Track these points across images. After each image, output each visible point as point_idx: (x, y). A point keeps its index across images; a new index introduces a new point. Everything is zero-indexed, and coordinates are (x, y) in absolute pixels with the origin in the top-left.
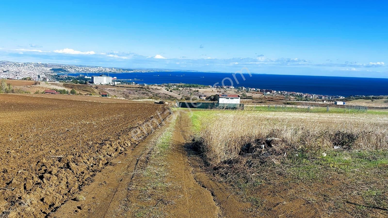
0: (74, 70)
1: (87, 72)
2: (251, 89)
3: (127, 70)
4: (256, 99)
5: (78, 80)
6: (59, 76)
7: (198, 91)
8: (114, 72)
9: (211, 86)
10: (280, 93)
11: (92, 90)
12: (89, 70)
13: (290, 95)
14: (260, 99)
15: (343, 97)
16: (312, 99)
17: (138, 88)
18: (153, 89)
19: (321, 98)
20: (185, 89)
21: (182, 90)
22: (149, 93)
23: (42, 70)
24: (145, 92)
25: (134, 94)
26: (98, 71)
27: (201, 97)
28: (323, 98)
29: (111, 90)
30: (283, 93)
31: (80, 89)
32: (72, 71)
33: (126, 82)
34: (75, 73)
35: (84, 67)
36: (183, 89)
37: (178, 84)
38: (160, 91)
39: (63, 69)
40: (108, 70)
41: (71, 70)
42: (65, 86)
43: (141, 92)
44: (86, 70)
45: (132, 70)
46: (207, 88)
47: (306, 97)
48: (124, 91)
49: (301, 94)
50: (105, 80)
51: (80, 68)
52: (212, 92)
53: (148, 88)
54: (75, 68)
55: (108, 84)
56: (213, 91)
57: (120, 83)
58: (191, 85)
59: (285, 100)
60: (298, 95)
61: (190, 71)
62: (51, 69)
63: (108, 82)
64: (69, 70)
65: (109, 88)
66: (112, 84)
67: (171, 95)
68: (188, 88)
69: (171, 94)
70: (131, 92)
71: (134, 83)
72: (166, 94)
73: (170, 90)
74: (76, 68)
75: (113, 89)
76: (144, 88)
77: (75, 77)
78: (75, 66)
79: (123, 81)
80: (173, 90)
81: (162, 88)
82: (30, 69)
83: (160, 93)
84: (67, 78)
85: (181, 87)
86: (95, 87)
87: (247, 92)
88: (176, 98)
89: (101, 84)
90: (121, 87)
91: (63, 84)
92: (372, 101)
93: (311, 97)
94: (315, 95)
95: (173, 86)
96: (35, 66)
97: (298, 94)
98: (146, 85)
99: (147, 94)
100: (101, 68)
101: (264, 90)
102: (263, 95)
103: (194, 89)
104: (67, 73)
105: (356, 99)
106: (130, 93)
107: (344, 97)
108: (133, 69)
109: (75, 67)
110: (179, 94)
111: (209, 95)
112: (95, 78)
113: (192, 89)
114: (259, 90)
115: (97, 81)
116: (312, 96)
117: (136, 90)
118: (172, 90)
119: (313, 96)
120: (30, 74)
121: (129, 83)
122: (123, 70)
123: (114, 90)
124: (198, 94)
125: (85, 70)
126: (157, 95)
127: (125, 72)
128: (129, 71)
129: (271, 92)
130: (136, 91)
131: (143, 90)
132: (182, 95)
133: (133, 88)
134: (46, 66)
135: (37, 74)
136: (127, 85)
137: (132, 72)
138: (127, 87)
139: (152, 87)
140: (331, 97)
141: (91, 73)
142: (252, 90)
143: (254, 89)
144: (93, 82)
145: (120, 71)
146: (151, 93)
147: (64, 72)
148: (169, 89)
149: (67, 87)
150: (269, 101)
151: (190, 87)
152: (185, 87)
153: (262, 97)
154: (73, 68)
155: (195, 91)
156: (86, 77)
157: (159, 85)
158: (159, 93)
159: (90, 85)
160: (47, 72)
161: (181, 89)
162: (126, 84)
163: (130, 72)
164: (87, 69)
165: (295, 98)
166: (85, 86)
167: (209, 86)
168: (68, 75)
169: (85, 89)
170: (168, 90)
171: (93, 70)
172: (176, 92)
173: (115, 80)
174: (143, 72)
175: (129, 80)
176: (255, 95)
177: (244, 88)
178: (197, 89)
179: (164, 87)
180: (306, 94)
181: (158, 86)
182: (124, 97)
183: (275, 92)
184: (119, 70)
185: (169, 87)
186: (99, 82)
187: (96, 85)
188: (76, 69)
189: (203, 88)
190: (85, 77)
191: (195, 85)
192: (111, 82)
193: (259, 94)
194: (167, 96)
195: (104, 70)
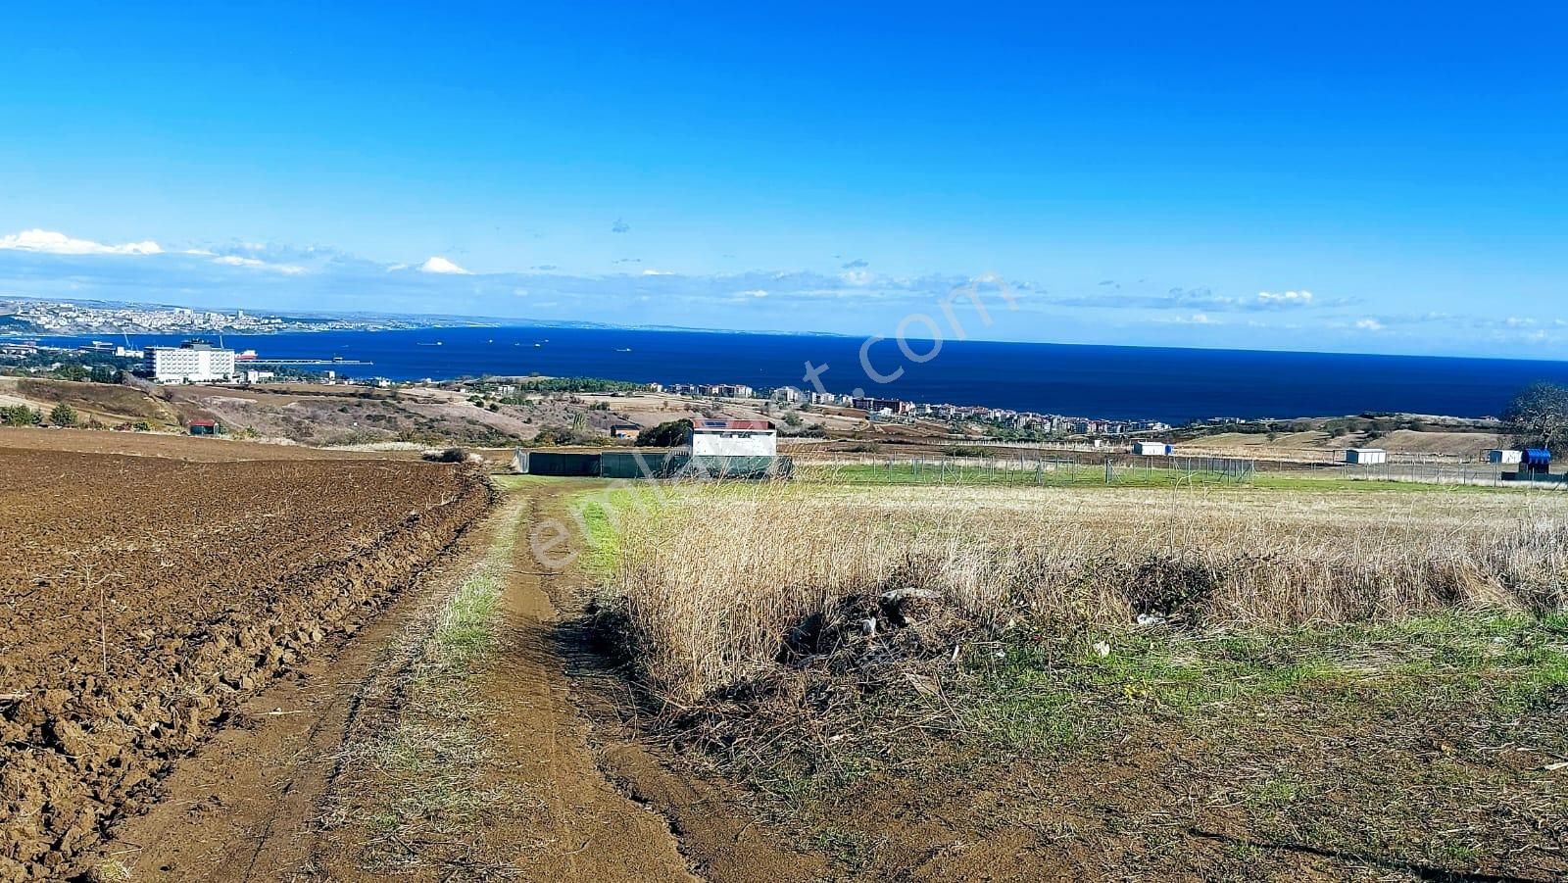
0: (66, 323)
1: (123, 328)
2: (818, 397)
3: (303, 321)
4: (841, 436)
5: (84, 363)
7: (604, 406)
8: (242, 327)
9: (660, 387)
10: (929, 411)
11: (150, 407)
12: (135, 321)
13: (969, 418)
14: (853, 437)
15: (1163, 426)
16: (1050, 433)
17: (352, 395)
18: (416, 401)
19: (1082, 429)
20: (551, 398)
21: (540, 403)
22: (400, 418)
24: (381, 411)
25: (334, 421)
26: (173, 325)
27: (617, 432)
28: (1091, 428)
29: (234, 407)
30: (942, 412)
31: (93, 405)
32: (59, 326)
33: (299, 371)
34: (73, 334)
36: (542, 397)
37: (524, 379)
38: (445, 410)
39: (16, 318)
40: (218, 323)
41: (54, 322)
42: (26, 389)
43: (364, 412)
44: (120, 324)
45: (325, 321)
46: (641, 393)
47: (1028, 426)
48: (289, 410)
49: (1008, 416)
50: (205, 365)
52: (662, 409)
53: (394, 397)
54: (71, 313)
55: (218, 381)
56: (666, 404)
57: (271, 374)
58: (580, 381)
59: (949, 439)
60: (996, 418)
61: (571, 323)
63: (218, 371)
64: (43, 320)
65: (224, 399)
66: (234, 382)
67: (496, 425)
68: (567, 395)
69: (493, 418)
70: (319, 412)
71: (332, 374)
72: (470, 422)
73: (491, 402)
74: (75, 315)
75: (243, 401)
76: (379, 397)
77: (70, 352)
78: (71, 305)
79: (283, 369)
80: (500, 401)
81: (456, 397)
83: (448, 414)
84: (34, 358)
85: (537, 389)
86: (161, 394)
87: (804, 408)
88: (514, 437)
89: (185, 380)
90: (276, 392)
91: (16, 384)
92: (1271, 438)
93: (1047, 427)
94: (1059, 416)
95: (500, 388)
97: (998, 415)
98: (384, 383)
99: (389, 420)
100: (188, 312)
101: (870, 401)
102: (867, 418)
103: (588, 399)
104: (36, 334)
105: (1213, 432)
106: (313, 418)
107: (1166, 426)
108: (329, 318)
109: (70, 310)
110: (529, 421)
111: (653, 421)
112: (160, 356)
113: (582, 398)
114: (850, 399)
115: (170, 367)
116: (1049, 424)
117: (344, 405)
118: (496, 404)
119: (1055, 421)
121: (313, 374)
122: (285, 320)
123: (245, 407)
124: (605, 418)
125: (115, 324)
126: (435, 424)
127: (295, 328)
128: (312, 326)
129: (895, 410)
130: (342, 410)
131: (374, 405)
132: (540, 423)
133: (330, 395)
136: (304, 385)
137: (324, 328)
138: (302, 393)
139: (413, 391)
140: (1120, 427)
142: (822, 399)
143: (832, 398)
144: (153, 374)
145: (270, 323)
146: (410, 417)
147: (22, 330)
148: (484, 398)
149: (35, 395)
150: (890, 442)
151: (574, 389)
152: (552, 389)
153: (862, 428)
154: (64, 314)
155: (593, 408)
156: (121, 352)
157: (443, 385)
158: (442, 416)
159: (140, 387)
161: (535, 398)
162: (300, 379)
163: (315, 328)
164: (124, 318)
165: (986, 429)
166: (120, 388)
167: (653, 386)
168: (38, 344)
169: (117, 405)
170: (479, 405)
171: (148, 323)
172: (515, 413)
173: (251, 363)
174: (371, 328)
175: (310, 362)
176: (833, 422)
177: (790, 393)
178: (601, 399)
179: (463, 391)
180: (1028, 416)
181: (438, 386)
182: (288, 437)
183: (913, 406)
184: (267, 321)
185: (484, 392)
186: (176, 370)
187: (165, 383)
188: (78, 320)
189: (629, 395)
190: (116, 351)
191: (593, 382)
192: (232, 370)
193: (849, 418)
194: (477, 427)
195: (199, 321)
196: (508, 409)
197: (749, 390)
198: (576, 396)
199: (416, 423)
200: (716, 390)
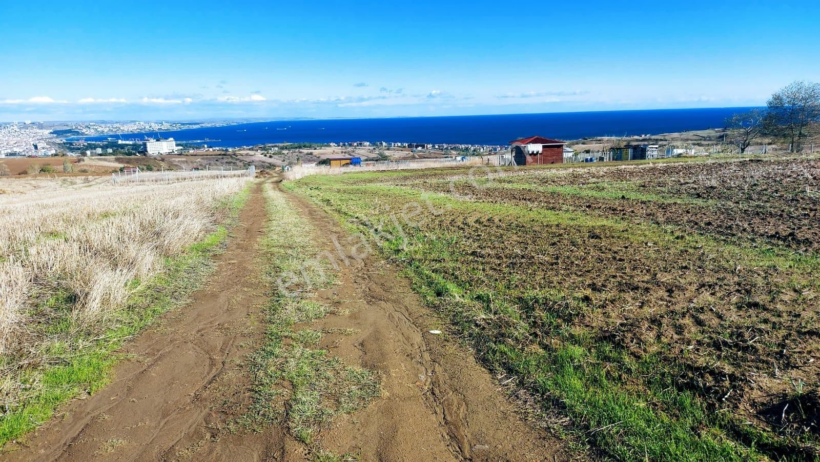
0: (93, 131)
1: (118, 132)
2: (394, 144)
3: (190, 124)
6: (71, 144)
7: (311, 154)
8: (165, 128)
10: (437, 147)
12: (121, 128)
17: (220, 155)
18: (243, 156)
20: (291, 151)
21: (287, 154)
22: (238, 162)
23: (35, 135)
24: (230, 160)
26: (137, 129)
29: (183, 162)
30: (442, 147)
32: (91, 133)
33: (193, 145)
34: (97, 135)
35: (109, 123)
36: (288, 151)
37: (281, 145)
38: (253, 158)
39: (72, 130)
40: (156, 127)
41: (89, 131)
43: (225, 160)
45: (198, 124)
46: (326, 148)
47: (475, 150)
49: (467, 147)
50: (164, 146)
51: (103, 125)
52: (333, 154)
53: (234, 155)
54: (94, 127)
55: (170, 152)
56: (334, 151)
57: (182, 148)
58: (302, 144)
60: (462, 148)
62: (51, 131)
63: (169, 148)
64: (84, 131)
65: (176, 159)
66: (177, 152)
68: (297, 150)
69: (270, 160)
70: (209, 162)
71: (206, 146)
72: (263, 162)
73: (269, 154)
74: (96, 127)
76: (229, 155)
77: (100, 143)
78: (93, 123)
79: (186, 145)
80: (273, 154)
81: (256, 153)
82: (13, 134)
84: (87, 147)
85: (286, 148)
87: (389, 150)
89: (159, 153)
90: (192, 155)
94: (487, 146)
95: (272, 149)
96: (20, 128)
97: (463, 146)
98: (230, 150)
99: (234, 163)
101: (414, 145)
102: (412, 152)
103: (305, 151)
104: (82, 137)
109: (94, 125)
110: (284, 161)
112: (147, 143)
113: (303, 151)
114: (407, 144)
115: (153, 148)
116: (482, 149)
118: (271, 155)
119: (485, 148)
120: (18, 144)
121: (198, 146)
122: (183, 124)
125: (114, 130)
127: (186, 127)
128: (193, 126)
129: (423, 147)
130: (216, 161)
131: (228, 158)
132: (288, 161)
133: (212, 155)
134: (41, 126)
135: (32, 143)
136: (197, 152)
138: (202, 155)
139: (241, 152)
141: (126, 133)
142: (396, 146)
143: (399, 144)
144: (148, 152)
146: (241, 161)
147: (77, 135)
151: (300, 147)
152: (291, 148)
153: (410, 155)
154: (91, 127)
155: (308, 154)
156: (120, 142)
160: (47, 139)
161: (285, 152)
162: (194, 149)
163: (195, 127)
164: (117, 127)
165: (458, 152)
166: (146, 158)
167: (330, 144)
170: (265, 156)
171: (128, 129)
172: (278, 158)
174: (217, 125)
176: (398, 154)
177: (384, 144)
178: (310, 151)
179: (259, 151)
180: (474, 146)
181: (250, 149)
183: (430, 146)
184: (175, 125)
185: (266, 150)
186: (155, 150)
187: (153, 155)
188: (98, 129)
189: (320, 149)
191: (307, 144)
192: (174, 147)
193: (405, 152)
194: (266, 164)
195: (147, 127)
196: (276, 157)
197: (368, 143)
198: (301, 150)
199: (244, 163)
200: (355, 144)
